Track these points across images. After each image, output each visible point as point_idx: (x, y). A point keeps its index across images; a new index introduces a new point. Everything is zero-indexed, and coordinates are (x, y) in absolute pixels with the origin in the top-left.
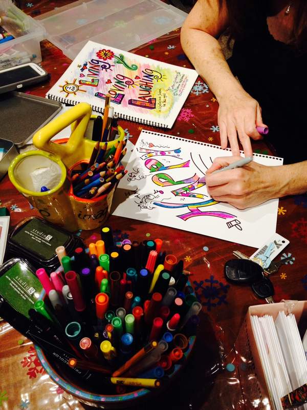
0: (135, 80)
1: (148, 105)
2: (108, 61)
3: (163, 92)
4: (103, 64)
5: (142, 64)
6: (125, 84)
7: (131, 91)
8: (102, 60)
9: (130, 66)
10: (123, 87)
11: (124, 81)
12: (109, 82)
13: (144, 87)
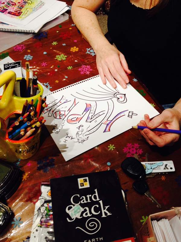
0: (17, 3)
1: (17, 14)
3: (28, 9)
6: (11, 5)
7: (12, 8)
10: (9, 6)
11: (11, 4)
12: (4, 3)
13: (20, 7)
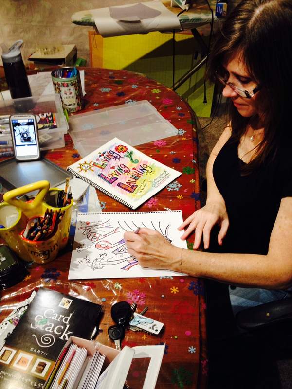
0: (131, 170)
1: (129, 189)
2: (121, 154)
3: (146, 182)
4: (116, 155)
5: (143, 160)
6: (123, 171)
7: (124, 177)
8: (117, 152)
9: (134, 160)
10: (120, 173)
11: (124, 169)
13: (135, 176)
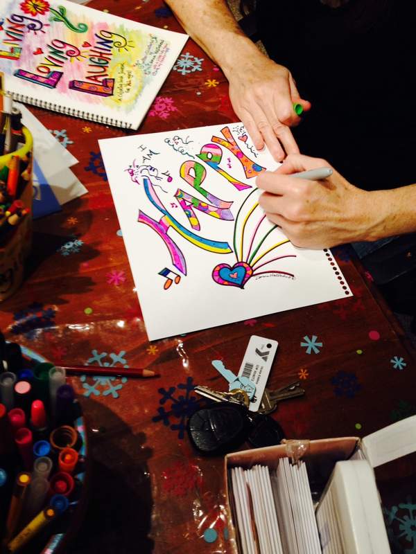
1: (101, 89)
2: (40, 17)
3: (127, 69)
4: (30, 22)
5: (95, 23)
6: (65, 55)
7: (75, 67)
8: (29, 16)
9: (75, 25)
10: (61, 60)
11: (65, 50)
12: (40, 51)
13: (96, 60)
